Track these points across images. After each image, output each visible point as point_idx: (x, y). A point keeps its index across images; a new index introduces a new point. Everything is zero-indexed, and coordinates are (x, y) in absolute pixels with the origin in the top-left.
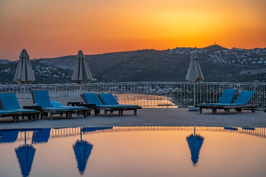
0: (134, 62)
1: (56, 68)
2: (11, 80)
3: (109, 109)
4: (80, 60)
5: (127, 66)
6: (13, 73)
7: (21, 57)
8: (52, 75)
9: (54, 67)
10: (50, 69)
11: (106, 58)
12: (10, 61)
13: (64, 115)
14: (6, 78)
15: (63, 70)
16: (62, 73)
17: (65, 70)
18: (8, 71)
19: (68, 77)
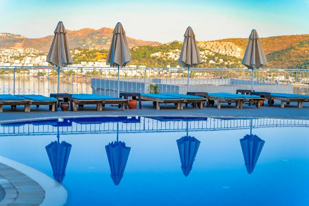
0: (305, 48)
1: (213, 52)
2: (161, 65)
3: (287, 99)
4: (253, 41)
5: (296, 52)
6: (164, 57)
7: (186, 35)
8: (208, 61)
9: (210, 51)
10: (206, 54)
11: (272, 43)
12: (160, 44)
13: (233, 104)
14: (156, 63)
15: (221, 55)
16: (219, 58)
17: (224, 55)
18: (158, 54)
19: (226, 63)
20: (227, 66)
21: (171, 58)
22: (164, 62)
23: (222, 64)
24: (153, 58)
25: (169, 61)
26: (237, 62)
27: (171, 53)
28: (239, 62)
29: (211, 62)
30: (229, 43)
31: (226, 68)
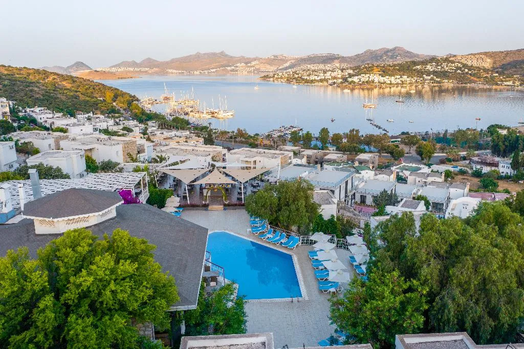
1: (461, 64)
6: (423, 69)
8: (456, 71)
10: (456, 65)
14: (416, 73)
15: (467, 66)
16: (465, 68)
17: (469, 66)
18: (419, 67)
19: (470, 72)
20: (470, 74)
21: (428, 70)
22: (422, 73)
23: (467, 73)
24: (414, 70)
25: (426, 72)
26: (480, 71)
27: (428, 66)
28: (482, 71)
29: (459, 71)
30: (481, 56)
31: (469, 76)
